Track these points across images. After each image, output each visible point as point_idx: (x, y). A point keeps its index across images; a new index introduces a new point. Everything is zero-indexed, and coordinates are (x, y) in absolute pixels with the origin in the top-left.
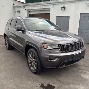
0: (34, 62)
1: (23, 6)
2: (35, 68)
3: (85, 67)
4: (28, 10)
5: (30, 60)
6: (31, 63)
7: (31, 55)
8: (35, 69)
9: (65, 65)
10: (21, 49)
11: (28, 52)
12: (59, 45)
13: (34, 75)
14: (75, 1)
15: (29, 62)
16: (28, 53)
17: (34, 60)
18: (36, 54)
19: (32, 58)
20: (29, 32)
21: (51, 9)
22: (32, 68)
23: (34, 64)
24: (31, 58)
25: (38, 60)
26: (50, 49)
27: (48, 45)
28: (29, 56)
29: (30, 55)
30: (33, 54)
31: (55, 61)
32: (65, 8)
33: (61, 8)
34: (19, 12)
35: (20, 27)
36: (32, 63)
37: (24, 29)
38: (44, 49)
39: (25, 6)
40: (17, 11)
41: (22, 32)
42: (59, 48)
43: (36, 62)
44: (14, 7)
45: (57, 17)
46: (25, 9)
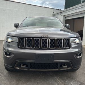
1: (60, 13)
12: (18, 37)
42: (18, 42)
44: (54, 15)
46: (61, 15)
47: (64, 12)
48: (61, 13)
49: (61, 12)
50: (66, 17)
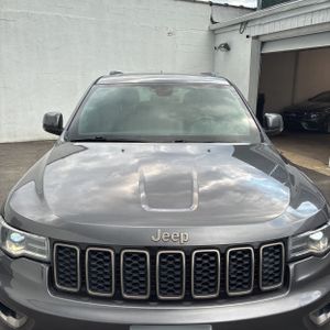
4: (257, 37)
40: (220, 47)
42: (51, 261)
44: (213, 31)
46: (247, 32)
47: (258, 23)
48: (244, 24)
49: (247, 22)
50: (263, 43)
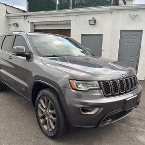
0: (51, 116)
1: (25, 16)
2: (53, 127)
3: (140, 121)
4: (32, 23)
5: (42, 112)
6: (44, 117)
7: (44, 101)
8: (53, 130)
9: (111, 120)
10: (24, 90)
11: (39, 96)
12: (99, 82)
13: (50, 142)
14: (112, 10)
15: (40, 115)
16: (37, 99)
17: (50, 111)
18: (56, 101)
19: (46, 109)
20: (41, 58)
21: (72, 22)
22: (45, 127)
23: (50, 120)
24: (44, 107)
25: (60, 112)
26: (83, 90)
27: (80, 83)
28: (40, 103)
29: (42, 101)
30: (48, 101)
31: (93, 113)
32: (95, 21)
33: (89, 20)
34: (17, 25)
35: (23, 50)
36: (47, 118)
37: (30, 53)
38: (73, 91)
39: (27, 16)
40: (13, 25)
41: (25, 58)
42: (101, 89)
43: (54, 115)
44: (8, 17)
45: (82, 35)
46: (28, 20)
50: (35, 26)
